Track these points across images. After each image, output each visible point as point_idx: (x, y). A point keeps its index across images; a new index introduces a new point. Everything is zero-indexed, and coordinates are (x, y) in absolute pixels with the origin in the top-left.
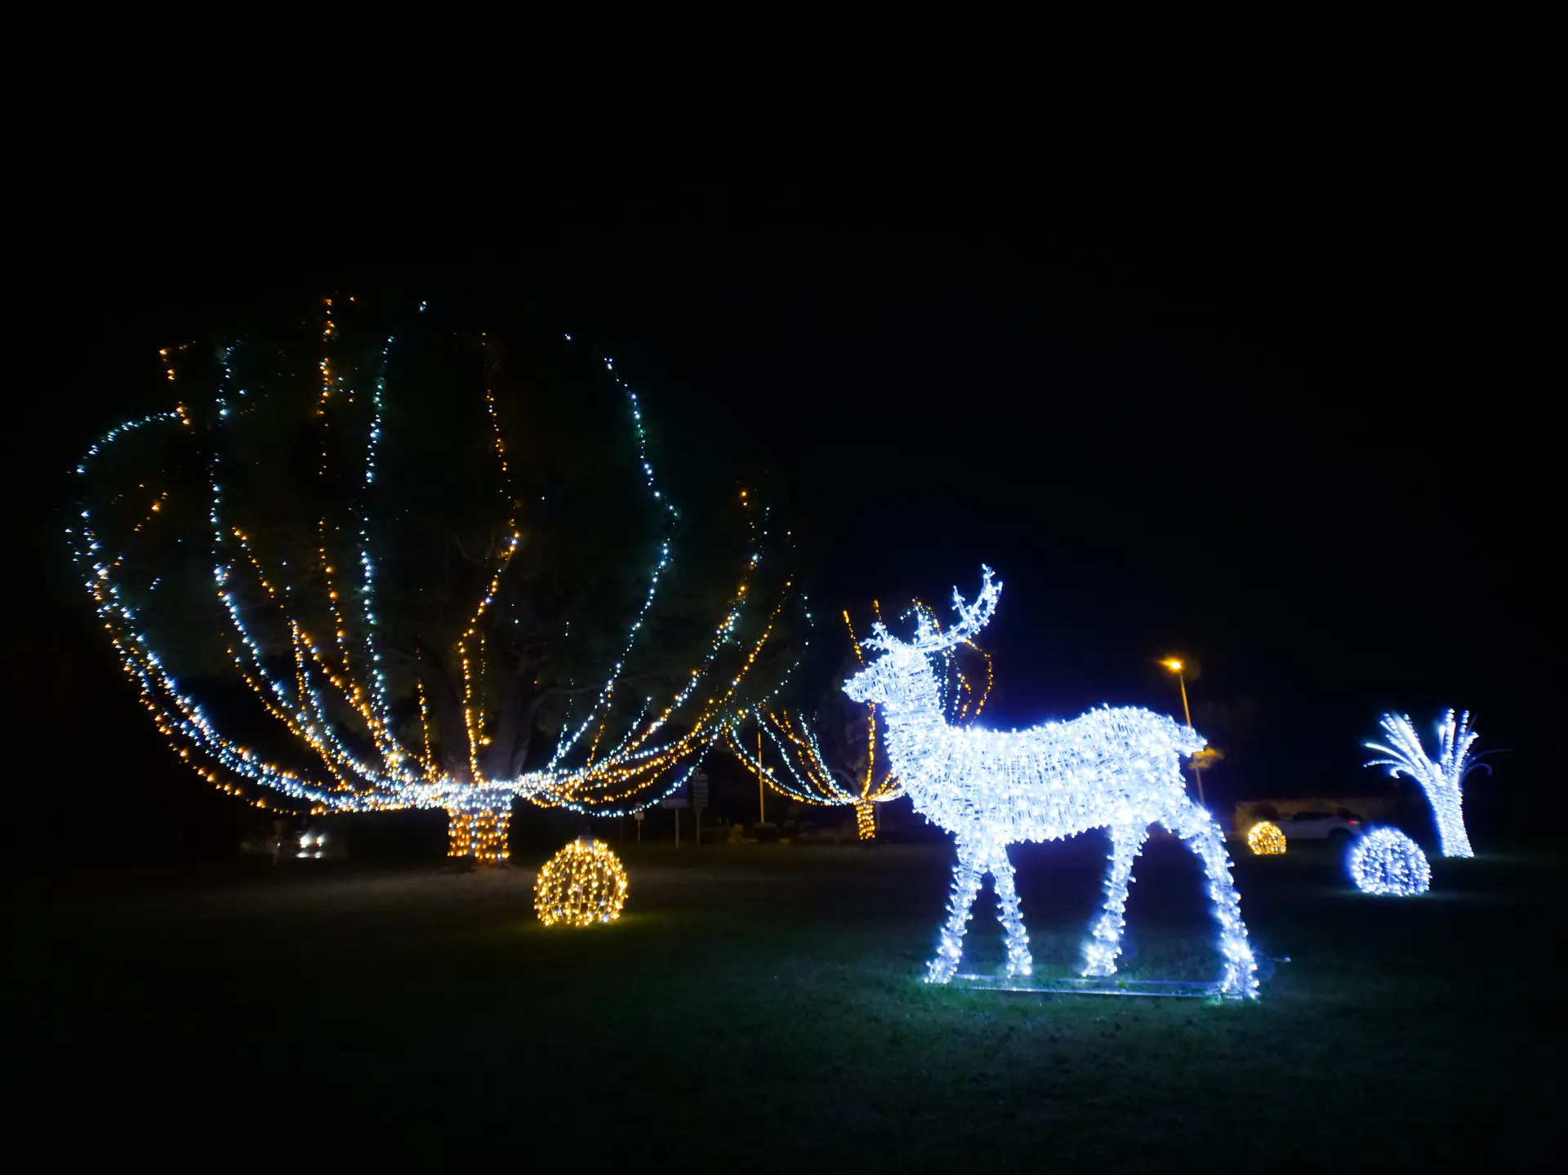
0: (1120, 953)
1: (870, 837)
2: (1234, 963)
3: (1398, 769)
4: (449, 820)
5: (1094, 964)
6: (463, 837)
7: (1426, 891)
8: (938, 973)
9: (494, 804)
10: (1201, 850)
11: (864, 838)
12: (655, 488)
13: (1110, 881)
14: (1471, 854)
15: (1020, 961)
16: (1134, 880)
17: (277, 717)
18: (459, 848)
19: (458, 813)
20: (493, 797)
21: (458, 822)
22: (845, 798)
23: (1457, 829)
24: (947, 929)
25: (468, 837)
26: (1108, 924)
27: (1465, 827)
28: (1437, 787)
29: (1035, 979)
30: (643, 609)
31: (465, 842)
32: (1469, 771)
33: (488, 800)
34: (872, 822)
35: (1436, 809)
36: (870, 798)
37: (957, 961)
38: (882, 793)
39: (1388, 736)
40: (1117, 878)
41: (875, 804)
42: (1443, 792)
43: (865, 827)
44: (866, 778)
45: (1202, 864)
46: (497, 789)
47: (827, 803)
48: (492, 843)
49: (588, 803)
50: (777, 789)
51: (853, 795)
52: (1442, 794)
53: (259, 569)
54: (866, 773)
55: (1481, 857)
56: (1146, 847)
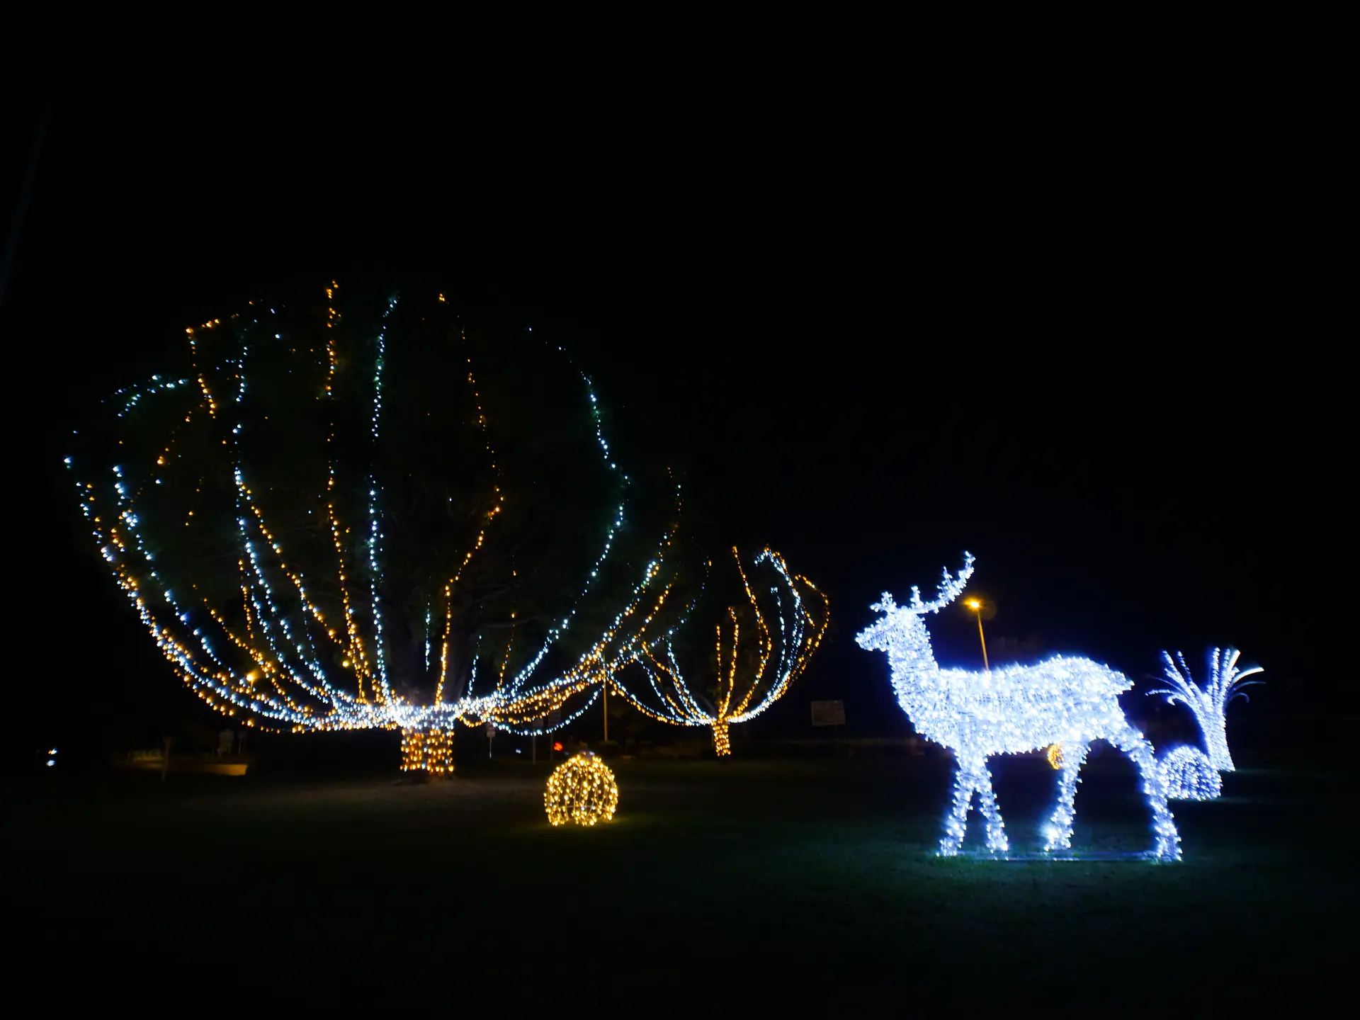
0: (1073, 834)
1: (726, 754)
2: (1165, 837)
3: (1174, 697)
4: (402, 737)
5: (1052, 842)
6: (416, 752)
7: (1218, 796)
8: (948, 849)
9: (442, 724)
10: (1138, 759)
11: (721, 755)
12: (610, 460)
13: (1062, 781)
14: (1233, 769)
15: (998, 841)
16: (1080, 781)
17: (240, 645)
18: (412, 762)
19: (411, 732)
20: (441, 718)
21: (411, 739)
22: (705, 719)
23: (1221, 747)
24: (954, 816)
25: (420, 752)
26: (1064, 812)
27: (1228, 746)
28: (1205, 713)
29: (1012, 852)
30: (599, 561)
31: (418, 757)
32: (1231, 699)
33: (437, 721)
34: (727, 741)
35: (1204, 731)
36: (726, 719)
37: (961, 840)
38: (738, 715)
39: (1166, 670)
40: (1069, 780)
41: (732, 725)
42: (1211, 717)
43: (722, 745)
44: (724, 702)
45: (1139, 769)
46: (445, 711)
47: (688, 723)
48: (441, 758)
49: (512, 723)
50: (644, 711)
51: (711, 717)
52: (1209, 719)
53: (260, 519)
54: (726, 697)
55: (1240, 771)
56: (1090, 757)
